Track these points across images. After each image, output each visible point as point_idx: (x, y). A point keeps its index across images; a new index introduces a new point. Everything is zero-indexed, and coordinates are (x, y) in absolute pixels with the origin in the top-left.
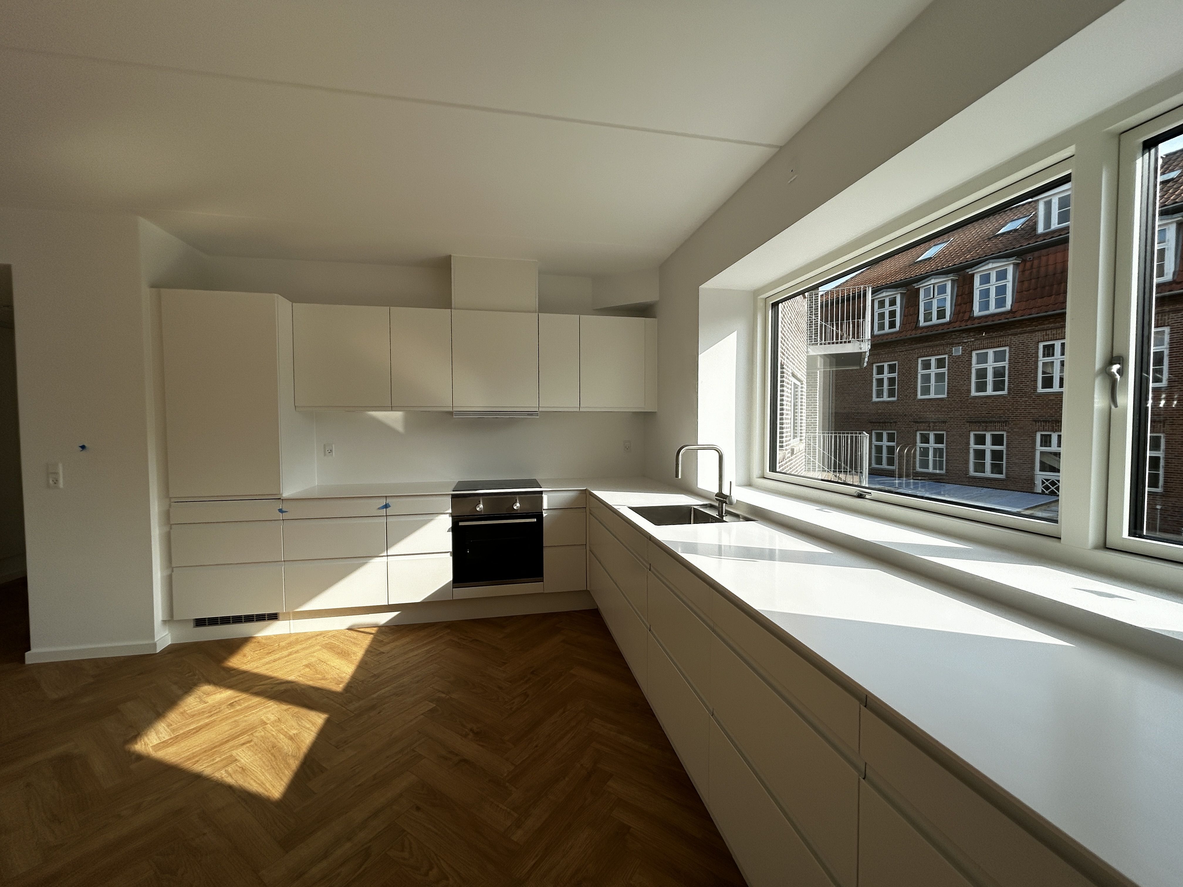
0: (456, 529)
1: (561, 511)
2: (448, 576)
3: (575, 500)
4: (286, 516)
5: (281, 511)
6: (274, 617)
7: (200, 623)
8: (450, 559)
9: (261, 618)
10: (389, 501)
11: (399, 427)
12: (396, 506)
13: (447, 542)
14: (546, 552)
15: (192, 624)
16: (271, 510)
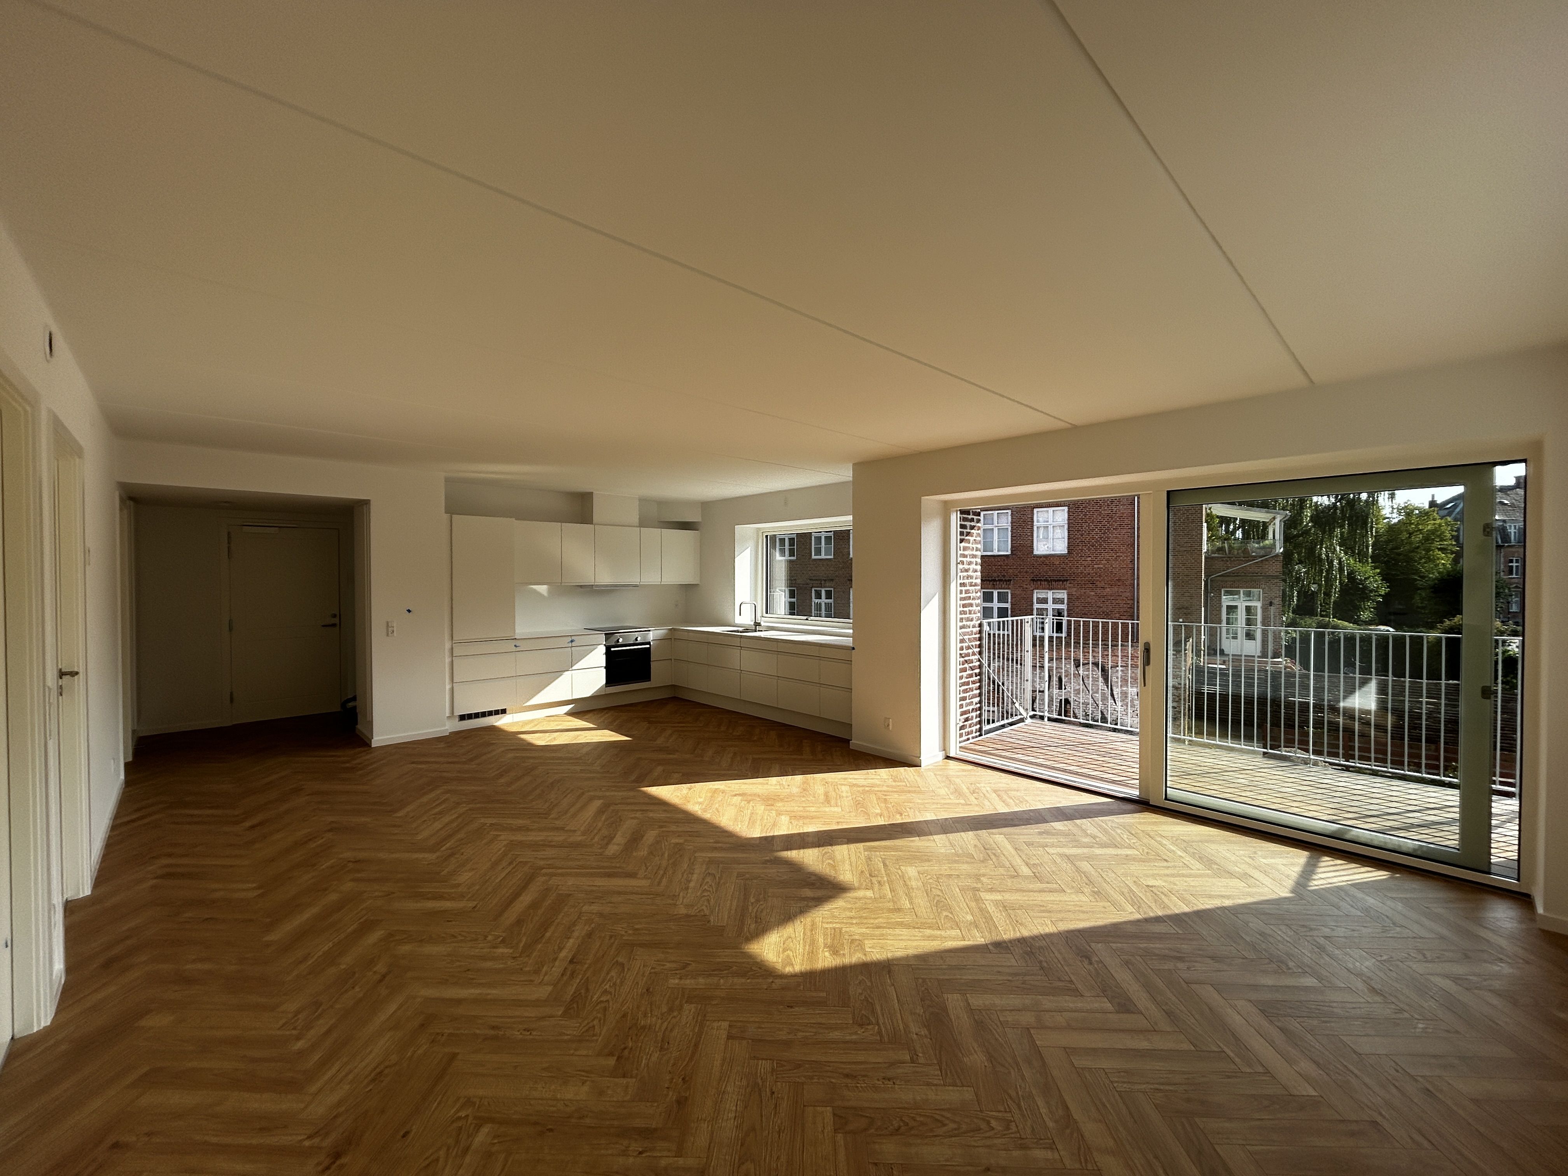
0: (609, 653)
1: (658, 642)
2: (604, 681)
3: (667, 634)
4: (518, 649)
5: (516, 646)
6: (504, 711)
7: (462, 718)
8: (604, 670)
9: (497, 712)
10: (573, 638)
11: (545, 594)
12: (578, 641)
13: (603, 661)
14: (653, 665)
15: (457, 719)
16: (510, 646)
